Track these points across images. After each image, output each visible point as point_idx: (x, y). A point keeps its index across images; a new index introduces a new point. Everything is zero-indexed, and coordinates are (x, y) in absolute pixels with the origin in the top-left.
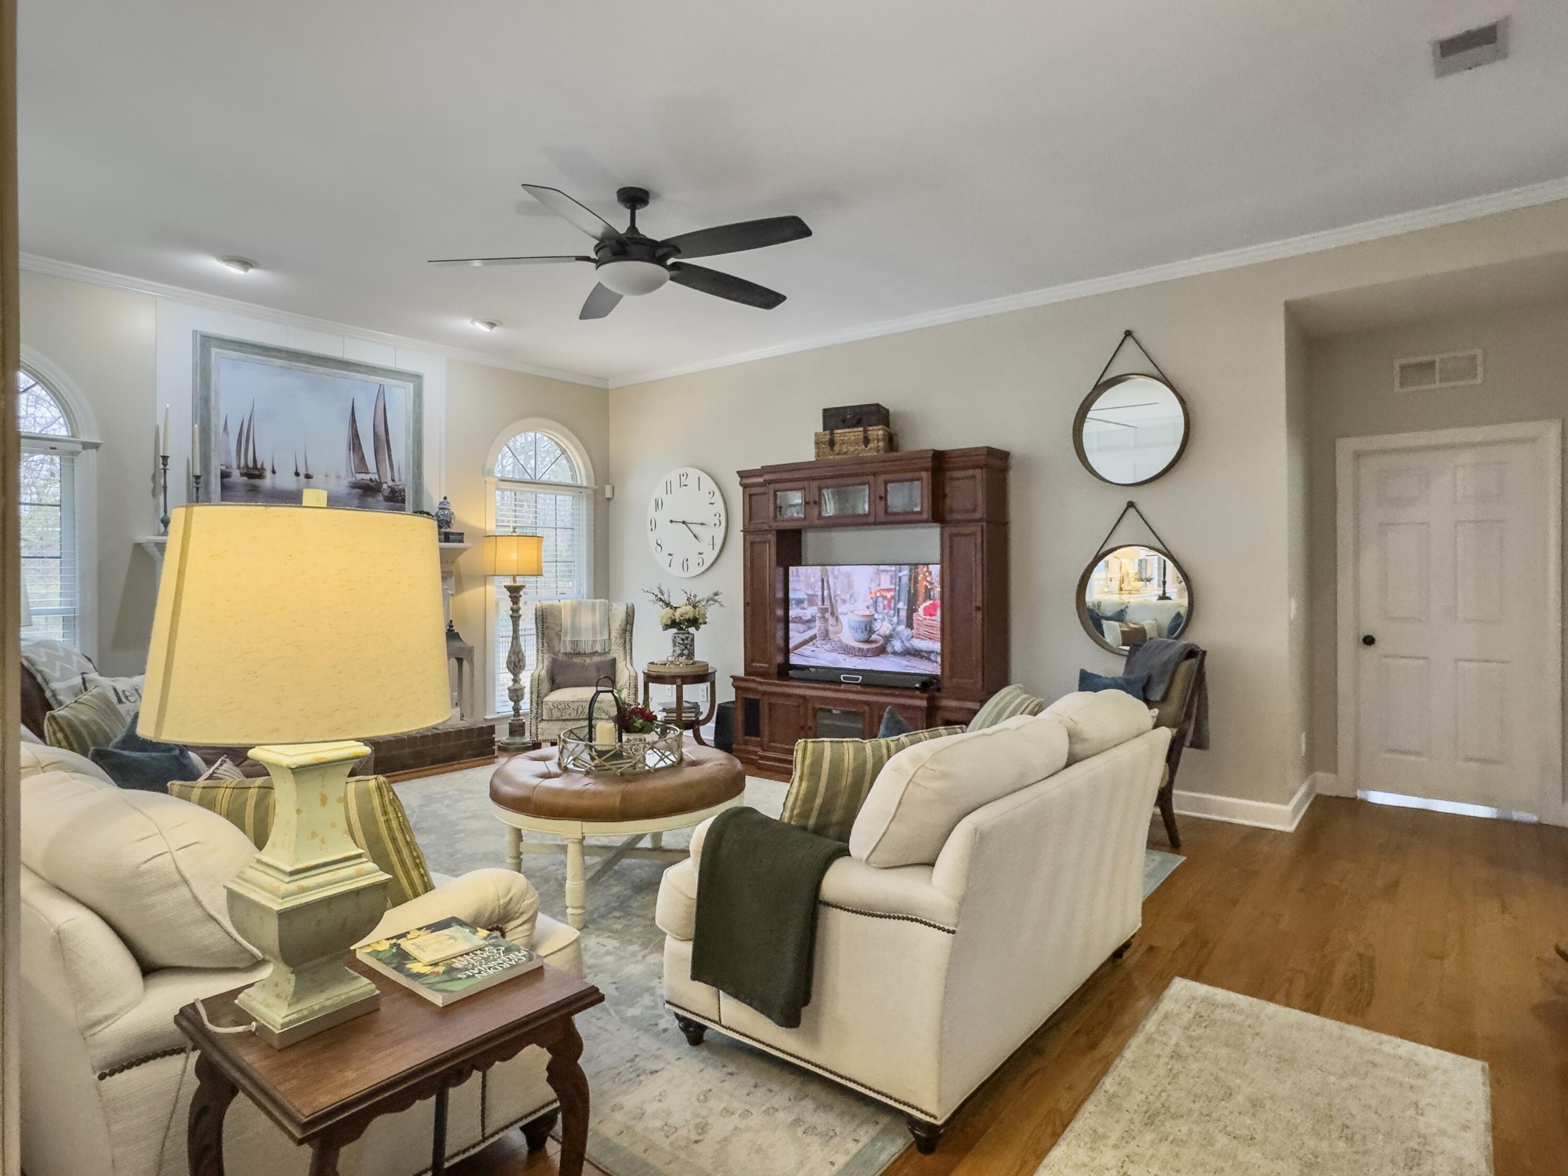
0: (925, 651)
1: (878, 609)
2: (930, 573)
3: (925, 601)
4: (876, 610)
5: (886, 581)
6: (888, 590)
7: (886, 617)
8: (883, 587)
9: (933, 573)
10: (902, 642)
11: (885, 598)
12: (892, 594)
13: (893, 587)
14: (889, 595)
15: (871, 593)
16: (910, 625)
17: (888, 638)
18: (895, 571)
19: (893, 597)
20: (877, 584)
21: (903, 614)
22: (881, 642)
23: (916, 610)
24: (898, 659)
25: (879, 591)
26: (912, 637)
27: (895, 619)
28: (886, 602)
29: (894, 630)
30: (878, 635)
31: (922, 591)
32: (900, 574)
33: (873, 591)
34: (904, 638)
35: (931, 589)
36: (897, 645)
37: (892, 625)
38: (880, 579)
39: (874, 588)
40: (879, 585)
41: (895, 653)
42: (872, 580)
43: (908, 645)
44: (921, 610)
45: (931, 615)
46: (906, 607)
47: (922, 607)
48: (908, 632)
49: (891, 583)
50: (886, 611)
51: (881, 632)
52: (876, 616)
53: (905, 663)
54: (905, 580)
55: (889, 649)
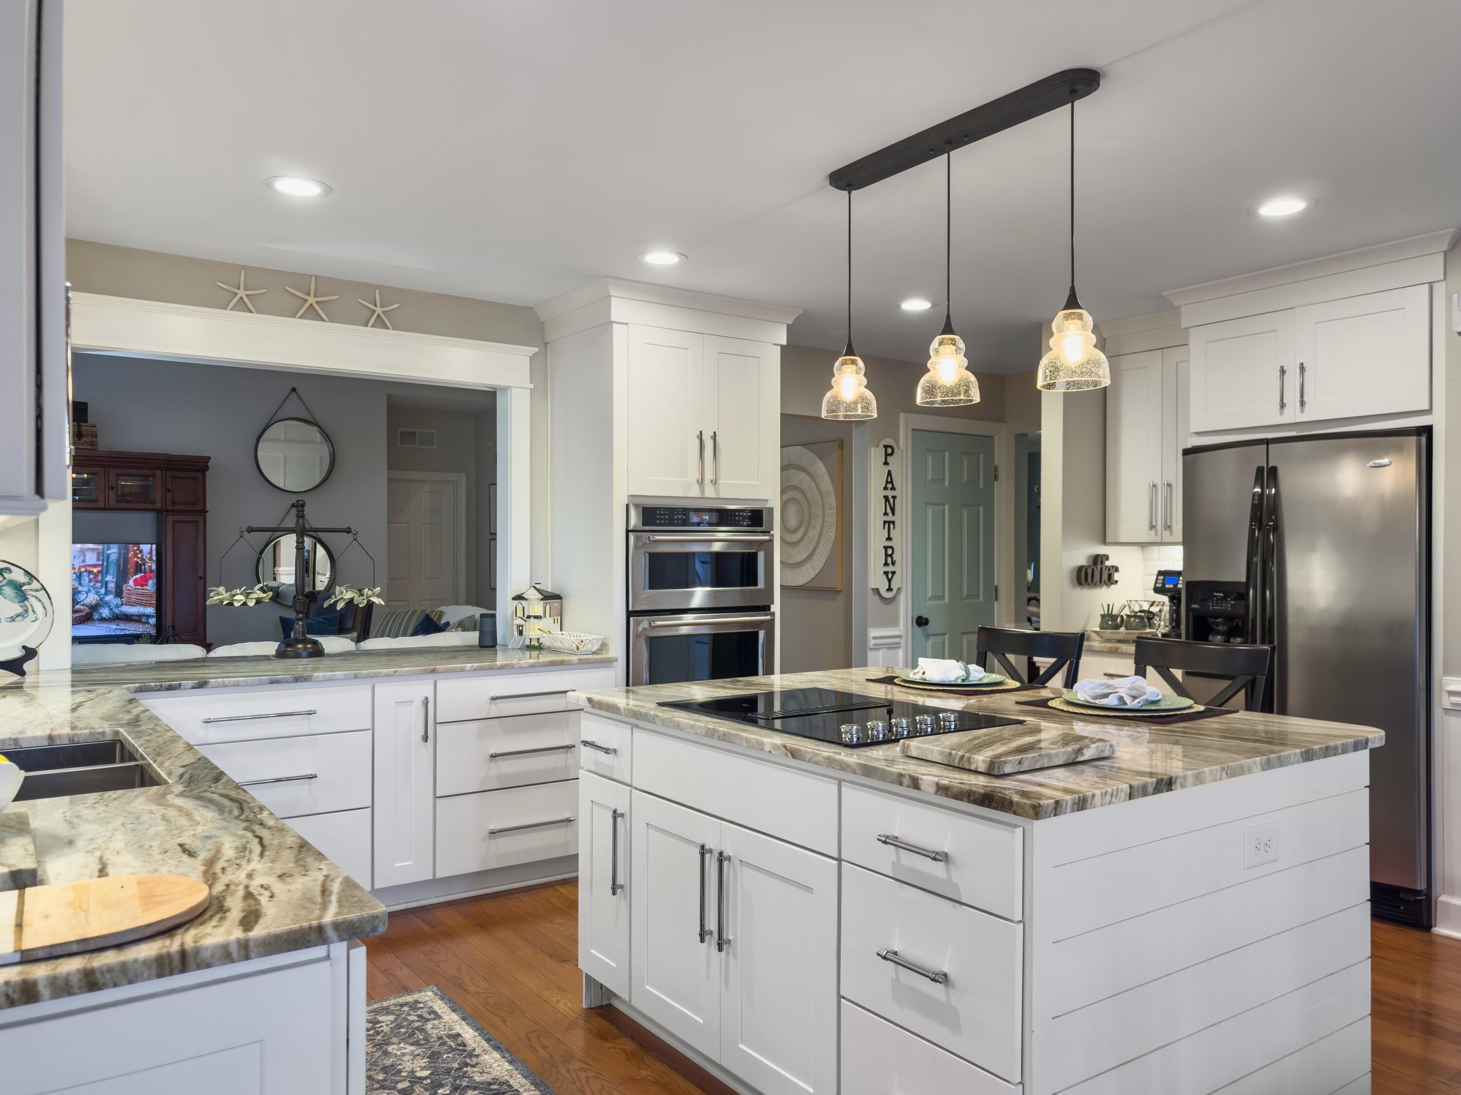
0: (136, 616)
1: (83, 582)
2: (141, 551)
3: (136, 574)
4: (80, 584)
5: (91, 558)
6: (95, 566)
7: (92, 589)
8: (88, 562)
9: (144, 551)
10: (111, 609)
11: (90, 573)
12: (99, 569)
13: (100, 563)
14: (95, 570)
15: (74, 568)
16: (119, 594)
17: (94, 608)
18: (103, 549)
19: (99, 572)
20: (81, 560)
21: (112, 586)
22: (87, 610)
23: (126, 582)
24: (105, 625)
25: (84, 566)
26: (122, 604)
27: (103, 591)
28: (91, 576)
29: (101, 600)
30: (83, 605)
31: (131, 567)
32: (108, 552)
33: (76, 567)
34: (112, 606)
35: (141, 565)
36: (105, 612)
37: (99, 595)
38: (85, 556)
39: (78, 564)
40: (84, 561)
41: (102, 620)
42: (75, 557)
43: (116, 611)
44: (131, 582)
45: (142, 586)
46: (114, 580)
47: (132, 579)
48: (118, 601)
49: (98, 560)
50: (92, 584)
51: (87, 601)
52: (80, 589)
53: (114, 626)
54: (114, 557)
55: (96, 616)
